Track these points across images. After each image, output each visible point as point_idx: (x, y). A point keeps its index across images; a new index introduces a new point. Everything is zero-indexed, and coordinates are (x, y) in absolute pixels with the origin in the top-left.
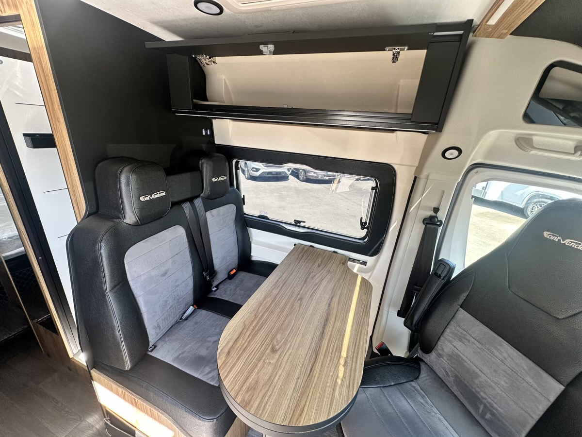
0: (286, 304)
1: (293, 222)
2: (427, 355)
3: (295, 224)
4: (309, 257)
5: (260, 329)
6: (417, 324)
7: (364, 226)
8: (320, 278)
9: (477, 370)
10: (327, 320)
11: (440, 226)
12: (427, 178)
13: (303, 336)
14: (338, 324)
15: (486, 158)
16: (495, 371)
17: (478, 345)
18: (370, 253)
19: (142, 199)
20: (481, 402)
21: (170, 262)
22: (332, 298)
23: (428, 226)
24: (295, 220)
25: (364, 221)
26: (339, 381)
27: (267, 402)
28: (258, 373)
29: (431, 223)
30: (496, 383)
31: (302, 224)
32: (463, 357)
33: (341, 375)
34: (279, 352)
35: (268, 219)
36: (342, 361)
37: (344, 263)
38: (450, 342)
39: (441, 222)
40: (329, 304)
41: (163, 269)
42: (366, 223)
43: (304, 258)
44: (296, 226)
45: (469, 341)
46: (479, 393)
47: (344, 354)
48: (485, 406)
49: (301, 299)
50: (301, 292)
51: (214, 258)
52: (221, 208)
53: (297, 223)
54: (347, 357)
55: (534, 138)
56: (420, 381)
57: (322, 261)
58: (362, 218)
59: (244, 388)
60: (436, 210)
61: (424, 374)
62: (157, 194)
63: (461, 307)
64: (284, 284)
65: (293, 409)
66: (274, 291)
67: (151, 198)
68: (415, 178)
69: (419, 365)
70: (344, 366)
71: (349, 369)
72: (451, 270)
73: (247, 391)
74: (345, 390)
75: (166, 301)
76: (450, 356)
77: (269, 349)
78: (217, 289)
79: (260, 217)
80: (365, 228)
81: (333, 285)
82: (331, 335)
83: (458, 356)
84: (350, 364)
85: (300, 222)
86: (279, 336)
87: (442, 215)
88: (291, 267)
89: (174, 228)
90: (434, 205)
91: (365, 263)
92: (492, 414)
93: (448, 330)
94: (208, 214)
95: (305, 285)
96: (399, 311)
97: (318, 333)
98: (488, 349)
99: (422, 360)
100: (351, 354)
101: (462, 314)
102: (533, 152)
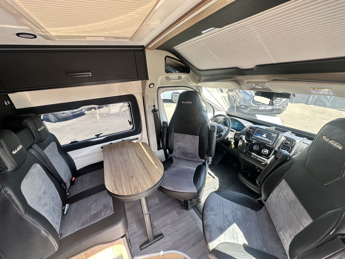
0: (122, 165)
1: (95, 137)
2: (172, 154)
3: (97, 137)
4: (114, 147)
5: (120, 177)
6: (166, 146)
7: (131, 123)
8: (126, 151)
9: (185, 147)
10: (141, 160)
11: (157, 111)
12: (147, 96)
13: (138, 168)
14: (145, 158)
15: (161, 85)
16: (188, 143)
17: (182, 140)
18: (138, 133)
19: (13, 153)
20: (188, 154)
21: (43, 185)
22: (137, 154)
23: (154, 113)
24: (96, 135)
25: (130, 121)
26: (158, 169)
27: (143, 187)
28: (133, 185)
29: (155, 111)
30: (189, 146)
31: (101, 135)
32: (181, 146)
33: (157, 167)
34: (134, 176)
35: (78, 142)
36: (155, 165)
37: (131, 142)
38: (176, 144)
39: (157, 110)
40: (138, 156)
41: (43, 190)
42: (131, 121)
43: (112, 149)
44: (98, 137)
45: (180, 140)
46: (187, 152)
47: (154, 163)
48: (190, 154)
49: (126, 161)
50: (124, 159)
51: (61, 176)
52: (49, 146)
53: (98, 136)
54: (155, 163)
55: (169, 77)
56: (174, 162)
57: (121, 146)
58: (129, 120)
59: (133, 190)
60: (154, 106)
61: (174, 160)
62: (19, 147)
63: (174, 133)
64: (114, 161)
65: (151, 182)
66: (112, 165)
67: (18, 151)
68: (143, 97)
69: (172, 158)
70: (156, 165)
71: (158, 165)
72: (167, 123)
73: (135, 190)
74: (161, 169)
75: (53, 207)
76: (177, 148)
77: (130, 179)
78: (70, 193)
79: (72, 143)
80: (132, 124)
81: (133, 150)
82: (146, 162)
83: (179, 146)
84: (157, 164)
85: (99, 135)
86: (129, 174)
87: (157, 108)
88: (110, 155)
89: (34, 166)
90: (153, 105)
91: (137, 139)
92: (192, 154)
93: (174, 142)
94: (45, 151)
95: (123, 156)
96: (157, 149)
97: (141, 164)
98: (184, 139)
99: (172, 157)
100: (155, 162)
101: (175, 134)
102: (171, 81)
